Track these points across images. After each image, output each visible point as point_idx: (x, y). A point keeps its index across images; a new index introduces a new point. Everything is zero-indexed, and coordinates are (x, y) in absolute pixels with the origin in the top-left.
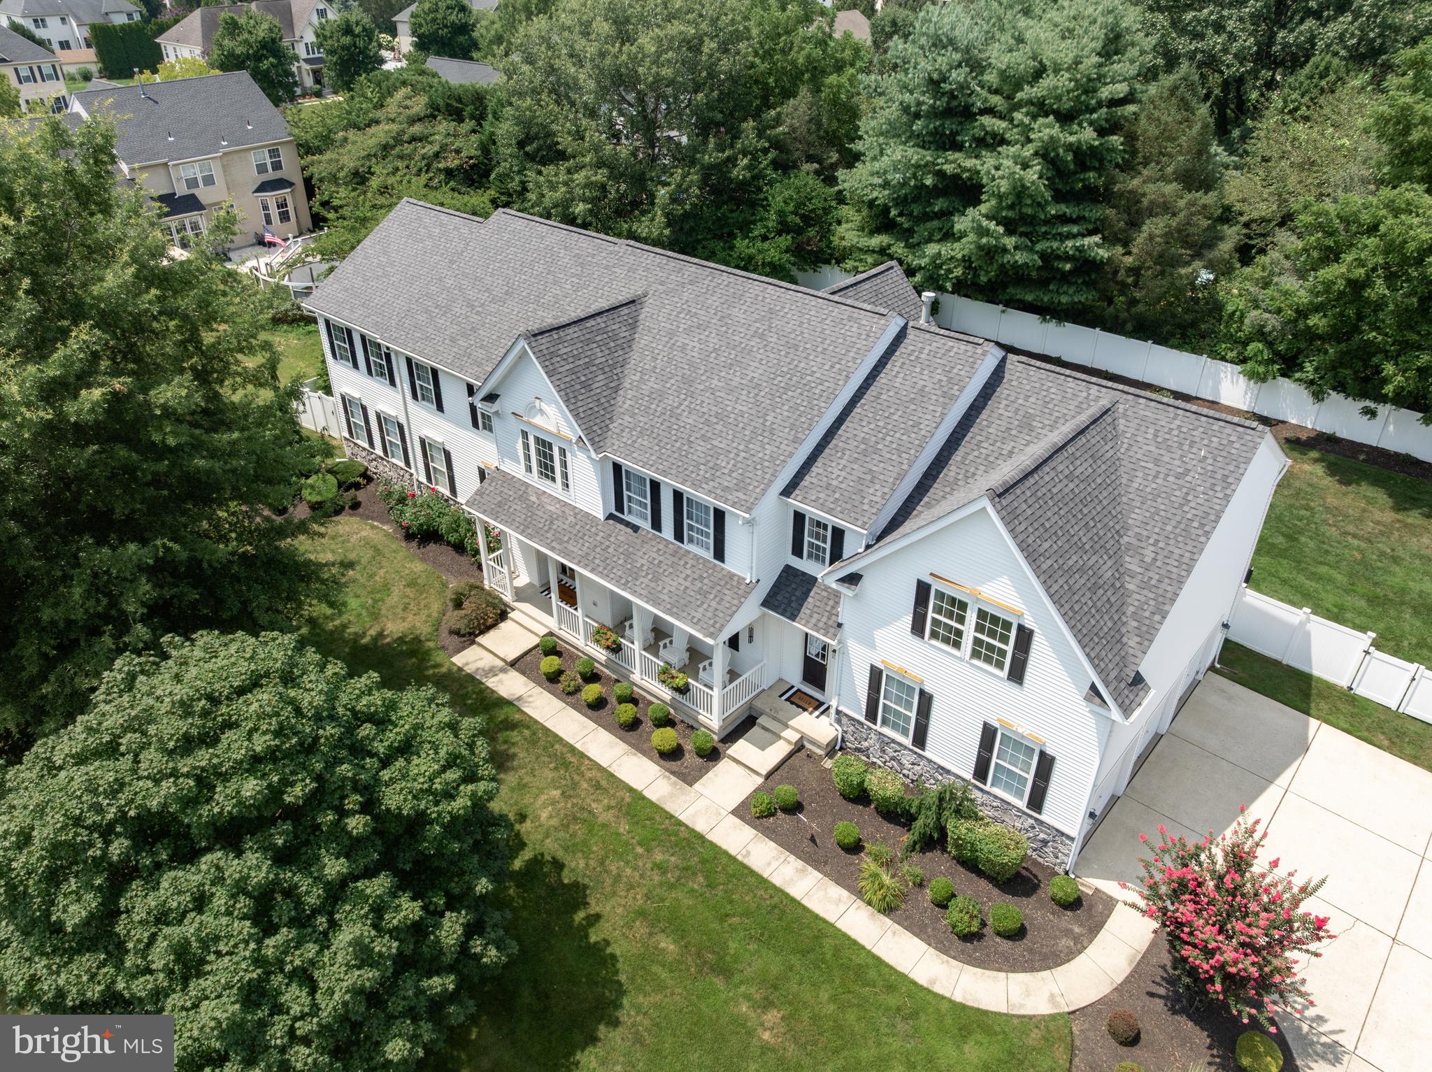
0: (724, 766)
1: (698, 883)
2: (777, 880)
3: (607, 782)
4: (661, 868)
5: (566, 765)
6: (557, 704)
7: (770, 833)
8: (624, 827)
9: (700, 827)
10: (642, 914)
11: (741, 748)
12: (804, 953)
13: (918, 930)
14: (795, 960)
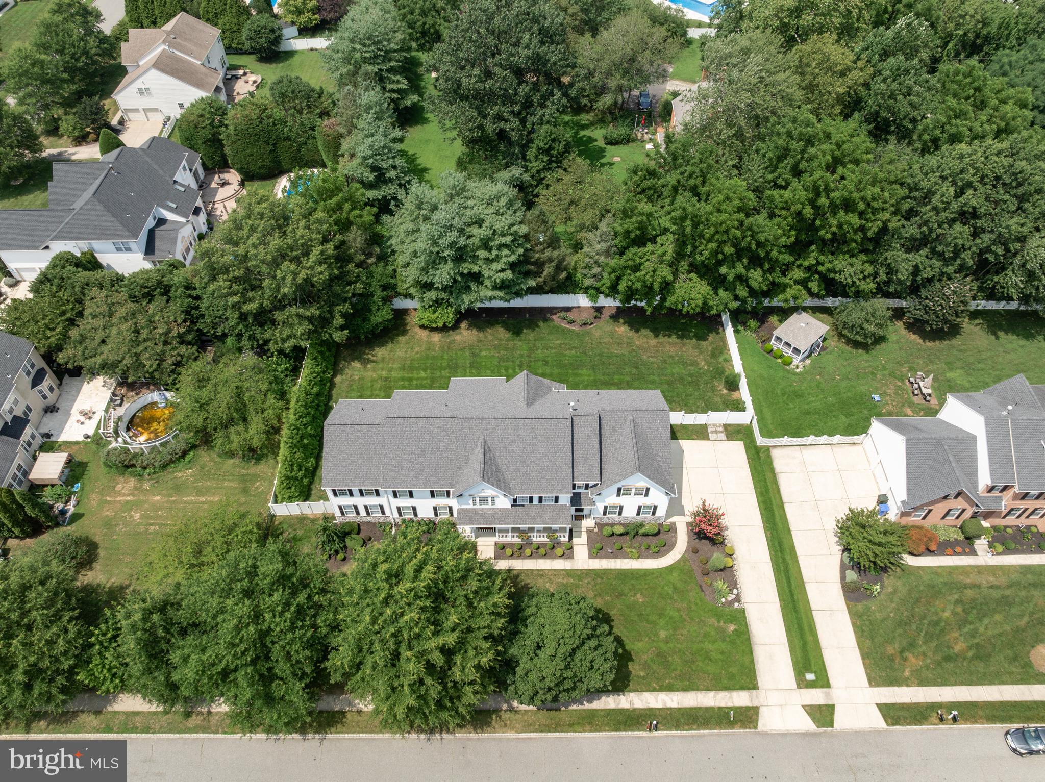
0: (575, 548)
1: (599, 580)
2: (613, 568)
3: (556, 572)
4: (588, 583)
5: (542, 575)
6: (520, 561)
7: (601, 557)
8: (572, 581)
9: (586, 567)
10: (595, 596)
11: (575, 540)
12: (632, 579)
13: (647, 557)
14: (633, 582)
